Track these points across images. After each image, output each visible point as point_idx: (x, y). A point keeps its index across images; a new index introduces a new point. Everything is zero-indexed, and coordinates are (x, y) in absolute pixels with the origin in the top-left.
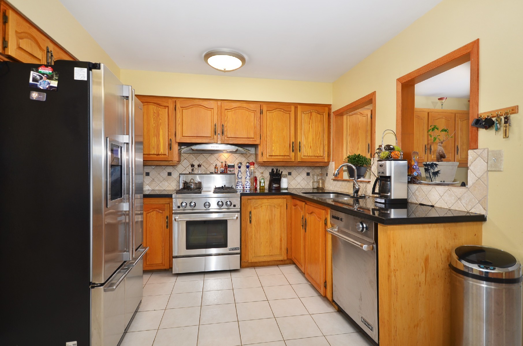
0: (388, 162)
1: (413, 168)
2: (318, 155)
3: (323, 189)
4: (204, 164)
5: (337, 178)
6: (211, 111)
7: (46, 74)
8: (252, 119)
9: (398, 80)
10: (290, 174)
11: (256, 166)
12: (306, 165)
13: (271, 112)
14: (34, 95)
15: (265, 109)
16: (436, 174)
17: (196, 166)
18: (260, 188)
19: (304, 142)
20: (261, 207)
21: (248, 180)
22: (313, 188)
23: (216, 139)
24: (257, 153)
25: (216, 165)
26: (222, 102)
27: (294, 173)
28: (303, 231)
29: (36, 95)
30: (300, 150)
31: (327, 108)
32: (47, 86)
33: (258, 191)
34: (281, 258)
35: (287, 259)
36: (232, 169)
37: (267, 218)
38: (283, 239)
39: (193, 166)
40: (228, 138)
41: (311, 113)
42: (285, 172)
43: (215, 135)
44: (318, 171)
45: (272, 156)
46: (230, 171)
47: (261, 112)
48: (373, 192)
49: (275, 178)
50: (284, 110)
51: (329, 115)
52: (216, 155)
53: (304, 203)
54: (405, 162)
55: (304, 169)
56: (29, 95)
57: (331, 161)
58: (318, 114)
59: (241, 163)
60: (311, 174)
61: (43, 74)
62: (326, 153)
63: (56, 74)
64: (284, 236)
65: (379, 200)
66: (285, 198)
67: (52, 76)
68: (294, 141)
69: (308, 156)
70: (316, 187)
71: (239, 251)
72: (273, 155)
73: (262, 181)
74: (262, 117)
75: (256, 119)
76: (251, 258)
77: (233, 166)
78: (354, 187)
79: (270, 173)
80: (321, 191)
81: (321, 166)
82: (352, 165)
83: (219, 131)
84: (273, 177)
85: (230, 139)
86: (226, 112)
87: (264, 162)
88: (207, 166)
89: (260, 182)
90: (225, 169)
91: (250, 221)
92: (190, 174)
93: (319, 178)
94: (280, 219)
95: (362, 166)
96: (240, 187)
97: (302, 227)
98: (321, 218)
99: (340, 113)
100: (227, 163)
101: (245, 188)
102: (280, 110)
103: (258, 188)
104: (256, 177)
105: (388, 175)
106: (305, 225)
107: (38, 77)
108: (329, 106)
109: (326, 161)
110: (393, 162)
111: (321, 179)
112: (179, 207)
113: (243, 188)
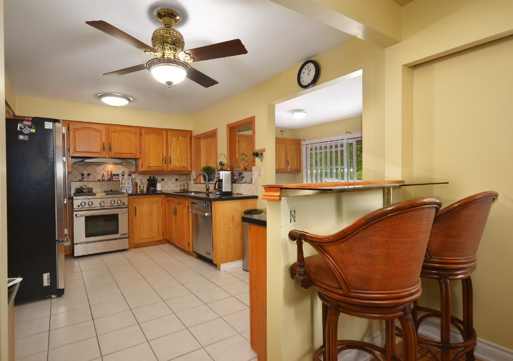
0: (221, 172)
1: (235, 175)
2: (183, 166)
3: (187, 190)
4: (92, 173)
5: (196, 182)
6: (99, 133)
7: (28, 125)
8: (134, 140)
9: (227, 125)
10: (163, 180)
11: (136, 174)
12: (175, 173)
13: (148, 134)
14: (21, 137)
15: (143, 132)
16: (243, 177)
17: (86, 175)
18: (140, 191)
19: (173, 157)
20: (143, 203)
21: (130, 185)
22: (181, 190)
23: (105, 154)
24: (137, 164)
25: (103, 174)
26: (109, 125)
27: (166, 179)
28: (174, 216)
29: (22, 137)
30: (170, 162)
31: (189, 133)
32: (29, 132)
33: (139, 193)
34: (158, 239)
35: (164, 239)
36: (117, 177)
37: (148, 211)
38: (159, 225)
39: (83, 175)
40: (114, 153)
41: (178, 136)
42: (159, 178)
43: (104, 151)
44: (184, 177)
45: (149, 167)
46: (116, 178)
47: (141, 135)
48: (215, 189)
49: (152, 183)
50: (158, 133)
51: (191, 138)
52: (103, 166)
53: (174, 199)
54: (230, 172)
55: (173, 176)
56: (18, 137)
57: (193, 170)
58: (183, 137)
59: (124, 172)
60: (179, 180)
61: (26, 125)
62: (189, 165)
63: (34, 125)
64: (161, 223)
65: (217, 193)
66: (161, 197)
67: (32, 126)
68: (166, 156)
69: (176, 167)
70: (182, 189)
71: (127, 236)
72: (151, 166)
73: (142, 186)
74: (141, 138)
75: (136, 139)
76: (137, 241)
77: (118, 175)
78: (206, 187)
79: (147, 179)
80: (186, 191)
81: (186, 174)
82: (205, 174)
83: (107, 147)
84: (150, 183)
85: (116, 154)
86: (112, 133)
87: (143, 171)
88: (95, 175)
89: (140, 187)
90: (111, 177)
91: (136, 214)
92: (80, 181)
93: (184, 182)
94: (158, 211)
95: (212, 174)
96: (124, 191)
97: (173, 214)
98: (185, 206)
99: (199, 138)
100: (112, 173)
101: (128, 192)
102: (155, 133)
103: (139, 191)
104: (136, 183)
105: (221, 179)
106: (175, 213)
107: (23, 127)
108: (191, 132)
109: (189, 170)
110: (223, 172)
111: (186, 183)
112: (79, 206)
113: (127, 191)
